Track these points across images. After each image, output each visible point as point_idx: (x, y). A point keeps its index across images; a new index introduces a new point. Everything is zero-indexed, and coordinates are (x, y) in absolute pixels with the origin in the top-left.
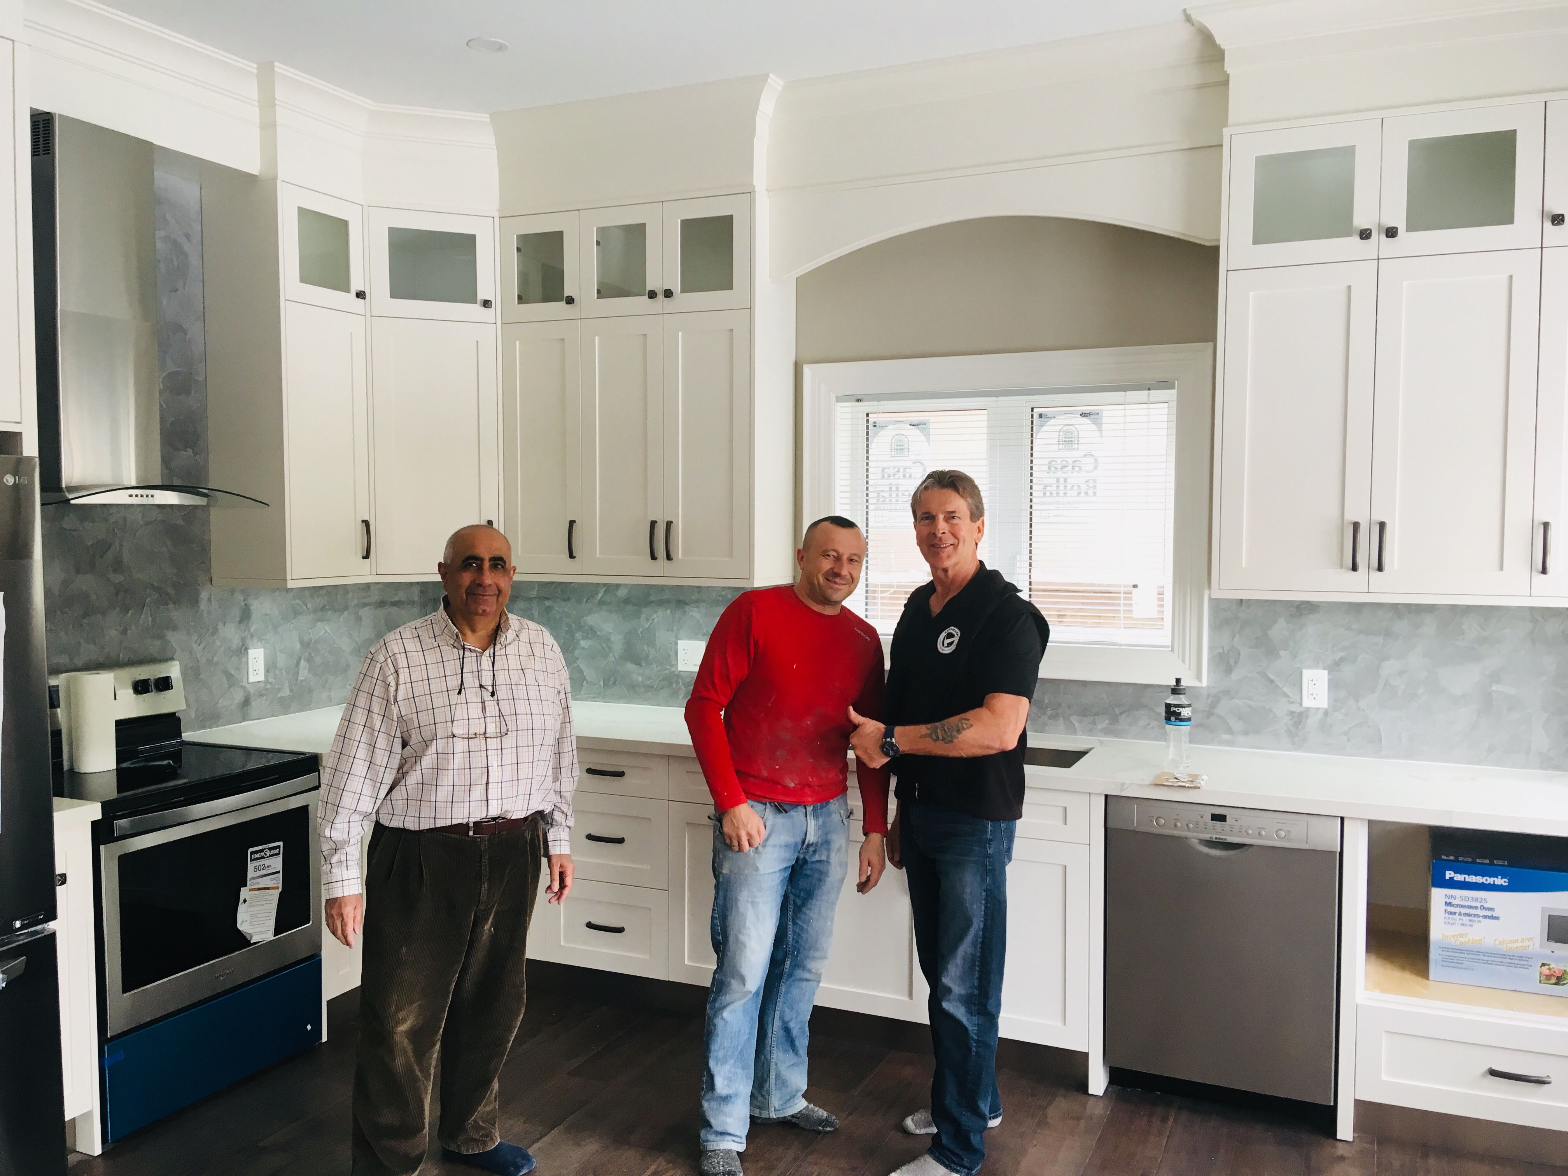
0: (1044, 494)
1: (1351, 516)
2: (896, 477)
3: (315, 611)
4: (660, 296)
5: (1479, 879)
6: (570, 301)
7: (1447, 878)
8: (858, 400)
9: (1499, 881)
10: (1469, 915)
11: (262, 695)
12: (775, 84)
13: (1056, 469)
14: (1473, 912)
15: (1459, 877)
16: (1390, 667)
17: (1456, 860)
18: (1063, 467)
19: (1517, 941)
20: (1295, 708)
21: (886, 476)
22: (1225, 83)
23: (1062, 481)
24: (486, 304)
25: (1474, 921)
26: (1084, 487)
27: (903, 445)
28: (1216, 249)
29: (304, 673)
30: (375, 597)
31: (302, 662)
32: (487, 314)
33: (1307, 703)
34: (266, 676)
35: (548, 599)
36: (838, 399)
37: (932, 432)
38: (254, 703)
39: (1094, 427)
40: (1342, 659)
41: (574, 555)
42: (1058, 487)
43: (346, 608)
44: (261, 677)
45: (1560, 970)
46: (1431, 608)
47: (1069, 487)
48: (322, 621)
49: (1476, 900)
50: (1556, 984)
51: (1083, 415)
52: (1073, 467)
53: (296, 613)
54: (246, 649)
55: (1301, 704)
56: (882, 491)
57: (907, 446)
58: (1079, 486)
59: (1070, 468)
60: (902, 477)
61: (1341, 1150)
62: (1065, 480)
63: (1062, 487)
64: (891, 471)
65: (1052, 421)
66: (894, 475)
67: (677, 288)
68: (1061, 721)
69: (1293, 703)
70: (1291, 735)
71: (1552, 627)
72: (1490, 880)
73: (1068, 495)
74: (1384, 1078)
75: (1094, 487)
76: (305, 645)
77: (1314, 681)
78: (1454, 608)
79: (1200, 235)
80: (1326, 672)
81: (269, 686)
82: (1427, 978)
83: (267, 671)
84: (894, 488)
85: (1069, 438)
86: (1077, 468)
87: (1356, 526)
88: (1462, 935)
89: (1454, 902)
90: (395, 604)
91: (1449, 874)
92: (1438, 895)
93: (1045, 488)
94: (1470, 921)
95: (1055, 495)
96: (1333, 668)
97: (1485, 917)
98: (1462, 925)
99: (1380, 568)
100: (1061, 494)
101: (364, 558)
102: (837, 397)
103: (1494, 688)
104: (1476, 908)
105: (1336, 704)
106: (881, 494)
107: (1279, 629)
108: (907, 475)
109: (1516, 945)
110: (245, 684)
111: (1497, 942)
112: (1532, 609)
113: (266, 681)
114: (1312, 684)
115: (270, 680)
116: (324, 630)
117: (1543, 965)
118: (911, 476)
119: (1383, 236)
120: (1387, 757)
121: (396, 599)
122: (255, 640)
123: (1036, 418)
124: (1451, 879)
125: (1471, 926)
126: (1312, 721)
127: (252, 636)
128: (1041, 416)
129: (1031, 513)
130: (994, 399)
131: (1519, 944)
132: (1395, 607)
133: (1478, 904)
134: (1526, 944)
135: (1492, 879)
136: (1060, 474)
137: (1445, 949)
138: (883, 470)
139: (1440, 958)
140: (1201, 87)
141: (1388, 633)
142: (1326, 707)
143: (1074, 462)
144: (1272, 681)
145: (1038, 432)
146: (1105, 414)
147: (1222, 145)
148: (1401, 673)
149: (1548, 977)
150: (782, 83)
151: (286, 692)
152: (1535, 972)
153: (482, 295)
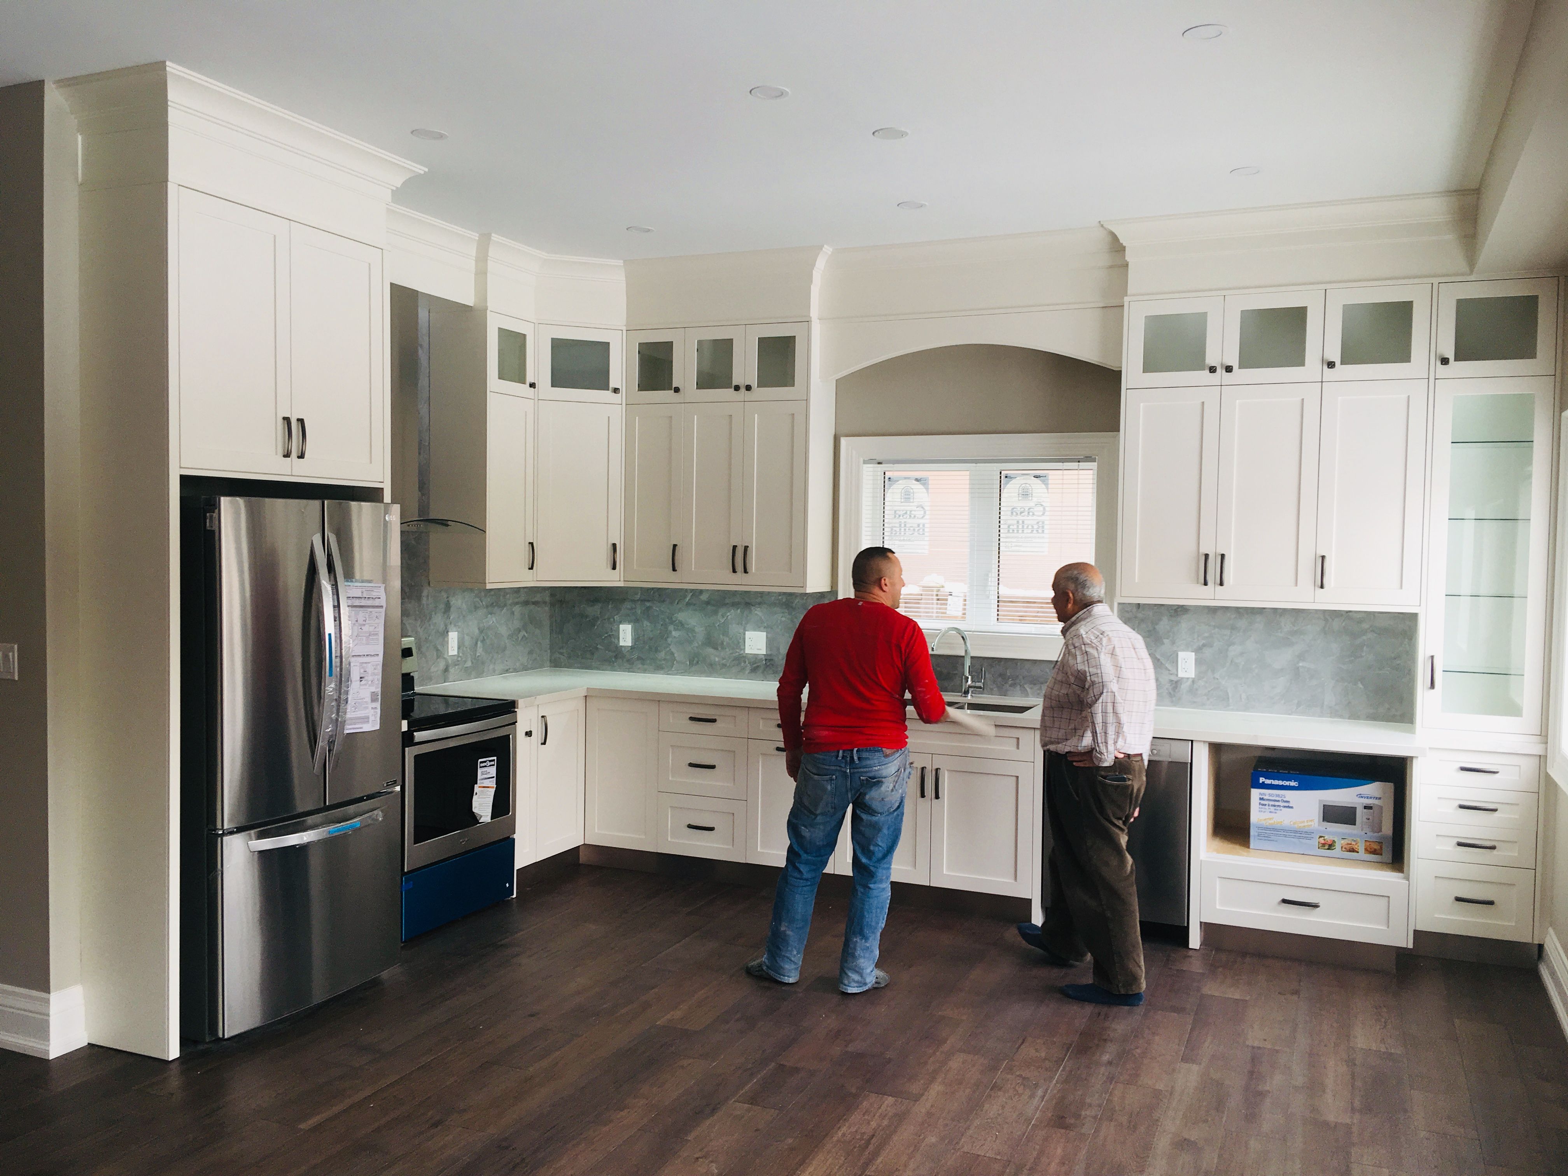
0: (1009, 530)
1: (1204, 550)
2: (905, 517)
3: (487, 607)
4: (743, 390)
5: (1280, 783)
6: (677, 390)
7: (1261, 782)
8: (879, 463)
9: (1293, 784)
10: (1275, 806)
11: (456, 665)
12: (828, 250)
13: (1017, 514)
14: (1277, 803)
15: (1268, 782)
16: (1234, 651)
17: (1267, 771)
18: (1021, 513)
19: (1303, 822)
20: (1173, 678)
21: (897, 516)
22: (1126, 265)
23: (1021, 522)
24: (616, 390)
25: (1277, 810)
26: (1036, 527)
27: (909, 495)
28: (1119, 373)
29: (480, 651)
30: (523, 598)
31: (479, 642)
32: (617, 396)
33: (1181, 674)
34: (458, 652)
36: (865, 462)
37: (930, 486)
38: (452, 670)
39: (1043, 486)
40: (1204, 645)
41: (676, 569)
42: (1018, 526)
43: (505, 605)
44: (455, 653)
45: (1330, 840)
46: (1261, 611)
47: (1025, 527)
48: (491, 614)
49: (1278, 796)
50: (1328, 849)
51: (1036, 477)
52: (1029, 513)
53: (476, 608)
54: (448, 632)
55: (1177, 675)
56: (895, 527)
57: (912, 495)
58: (1032, 526)
59: (1026, 513)
60: (908, 517)
61: (1191, 953)
62: (1023, 522)
63: (1020, 527)
64: (901, 513)
65: (1014, 481)
66: (903, 516)
67: (754, 384)
68: (1018, 687)
69: (1172, 674)
70: (1171, 695)
71: (1336, 624)
72: (1287, 783)
73: (1025, 532)
74: (1218, 907)
75: (1043, 527)
76: (481, 631)
77: (1186, 660)
78: (1275, 610)
79: (1109, 363)
80: (1194, 653)
81: (459, 659)
82: (1249, 847)
83: (459, 648)
84: (903, 525)
85: (1026, 492)
86: (1031, 514)
87: (1207, 556)
88: (1270, 819)
89: (1265, 797)
90: (535, 603)
91: (1262, 780)
92: (1255, 793)
93: (1009, 527)
94: (1275, 809)
95: (1015, 532)
96: (1198, 651)
97: (1285, 807)
98: (1270, 812)
99: (1221, 584)
100: (1020, 531)
101: (529, 569)
102: (864, 460)
103: (1300, 665)
104: (1278, 801)
105: (1200, 675)
106: (894, 529)
107: (1164, 624)
108: (913, 516)
109: (1302, 825)
110: (446, 656)
111: (1292, 823)
112: (1324, 611)
113: (458, 656)
114: (1184, 661)
115: (461, 655)
116: (492, 620)
117: (1321, 837)
118: (915, 517)
119: (1224, 371)
120: (1233, 710)
121: (536, 599)
122: (453, 625)
123: (1004, 479)
124: (1263, 782)
125: (1276, 813)
126: (1184, 687)
127: (451, 623)
128: (1006, 477)
129: (999, 544)
130: (974, 464)
131: (1306, 824)
132: (1237, 609)
133: (1280, 799)
134: (1310, 823)
135: (1289, 782)
136: (1020, 517)
137: (1259, 828)
138: (895, 511)
139: (1256, 834)
140: (1111, 267)
141: (1233, 628)
142: (1193, 677)
143: (1029, 509)
145: (1004, 489)
146: (1050, 477)
147: (1123, 306)
148: (1242, 654)
149: (1324, 845)
150: (831, 250)
151: (469, 664)
152: (1315, 842)
153: (613, 384)
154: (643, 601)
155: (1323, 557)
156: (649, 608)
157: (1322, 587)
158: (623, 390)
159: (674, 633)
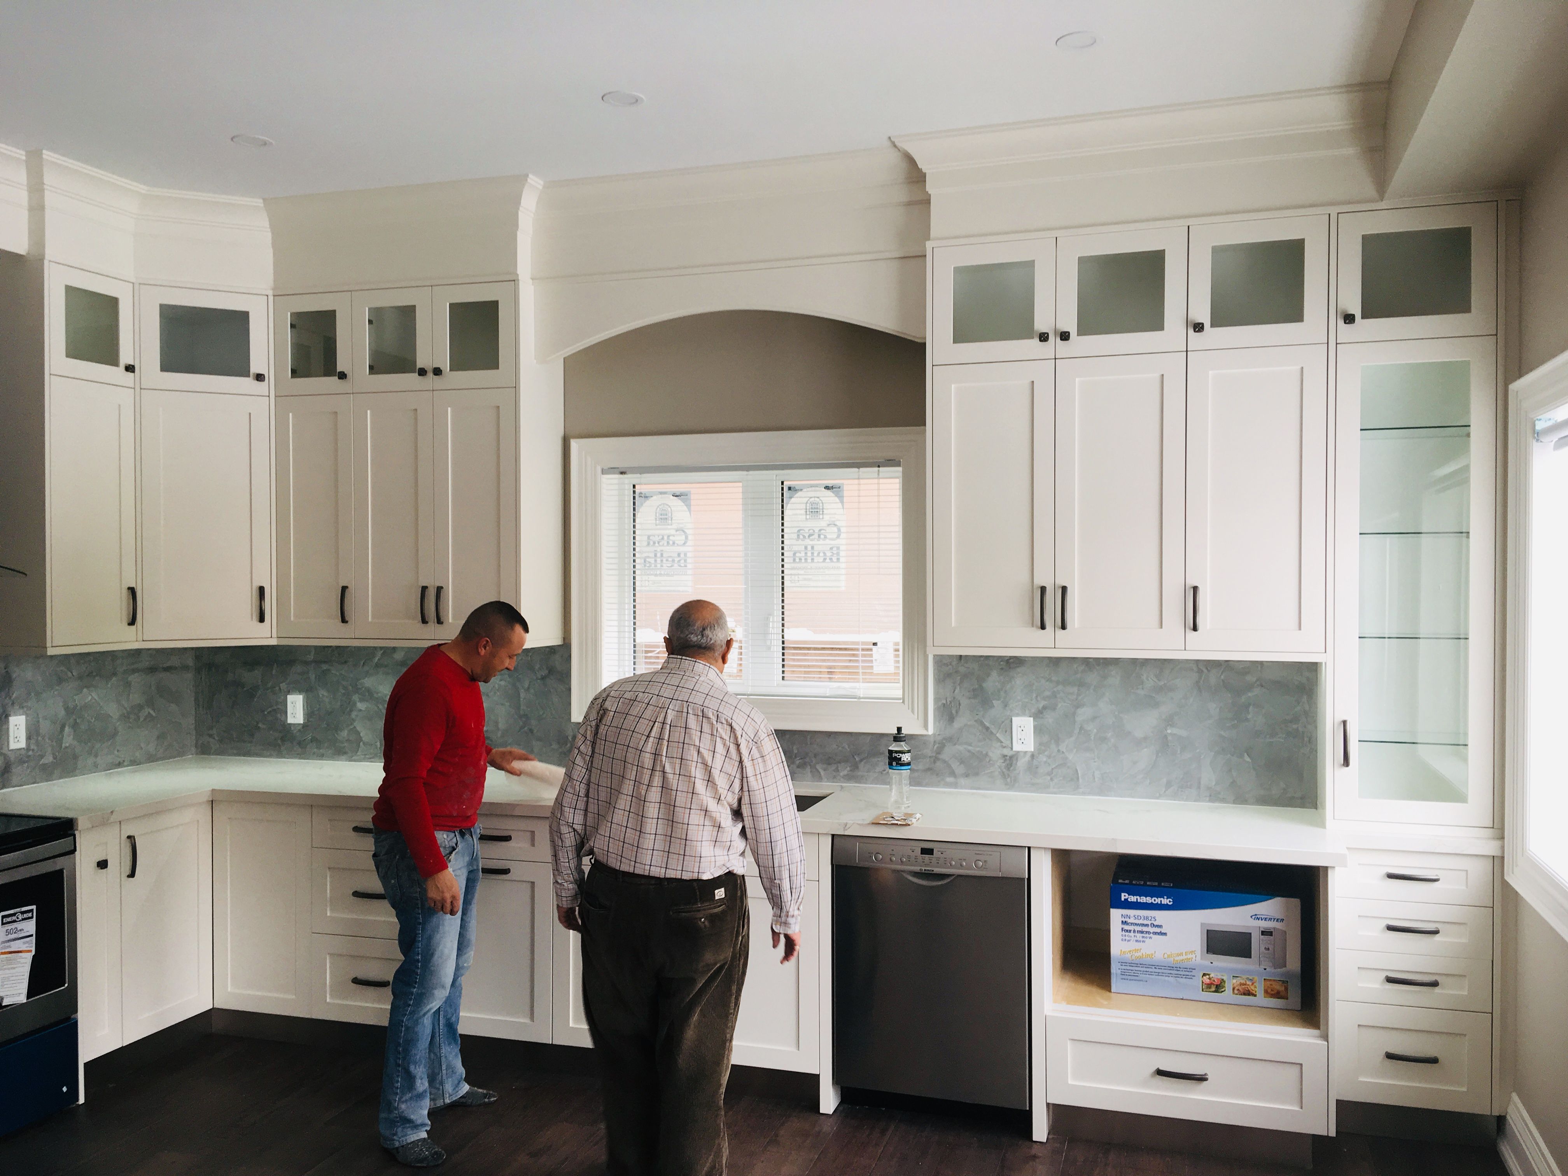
0: (794, 560)
1: (1039, 581)
2: (661, 544)
3: (80, 678)
4: (430, 375)
5: (1149, 900)
6: (342, 376)
7: (1123, 899)
8: (622, 473)
9: (1165, 901)
10: (1142, 932)
11: (24, 762)
12: (535, 182)
13: (804, 537)
14: (1145, 929)
15: (1133, 899)
16: (1083, 714)
17: (1131, 883)
18: (809, 536)
19: (1181, 954)
20: (1006, 752)
21: (651, 543)
22: (927, 201)
23: (809, 548)
24: (259, 377)
25: (1146, 938)
26: (829, 554)
27: (666, 515)
28: (923, 345)
29: (68, 739)
30: (145, 663)
31: (67, 729)
32: (262, 387)
33: (1017, 747)
34: (28, 744)
35: (325, 662)
36: (603, 472)
37: (693, 502)
38: (16, 770)
39: (837, 500)
40: (1044, 708)
41: (347, 619)
42: (806, 553)
43: (115, 674)
44: (22, 744)
45: (1218, 979)
46: (1115, 661)
47: (816, 554)
48: (87, 687)
49: (1147, 918)
50: (1216, 991)
51: (827, 488)
52: (819, 536)
53: (60, 681)
54: (7, 716)
55: (1012, 749)
56: (649, 557)
57: (670, 515)
58: (824, 553)
59: (816, 536)
60: (666, 544)
61: (1035, 1150)
62: (813, 548)
63: (809, 554)
64: (656, 539)
65: (799, 494)
66: (658, 543)
67: (446, 366)
68: (808, 769)
69: (1004, 747)
70: (1004, 776)
71: (1213, 678)
72: (1158, 900)
73: (815, 561)
74: (1070, 1082)
75: (838, 554)
76: (69, 711)
77: (1022, 728)
78: (1134, 661)
79: (910, 333)
80: (1032, 719)
81: (30, 753)
82: (1110, 991)
83: (29, 738)
84: (659, 555)
85: (815, 508)
86: (822, 536)
87: (1043, 589)
88: (1137, 951)
89: (1129, 921)
90: (167, 669)
91: (1124, 896)
92: (1116, 915)
93: (794, 554)
94: (1143, 937)
95: (803, 561)
96: (1037, 715)
97: (1155, 933)
98: (1137, 941)
99: (1063, 627)
100: (809, 560)
101: (129, 624)
102: (602, 470)
103: (1169, 731)
104: (1147, 925)
105: (1041, 747)
106: (647, 560)
107: (993, 681)
108: (671, 542)
109: (1181, 958)
110: (5, 751)
111: (1166, 956)
112: (1197, 662)
113: (28, 749)
114: (1020, 730)
115: (32, 747)
116: (90, 696)
117: (1204, 975)
118: (674, 543)
119: (1058, 339)
120: (1084, 794)
121: (168, 664)
122: (16, 707)
123: (786, 491)
124: (1126, 900)
125: (1144, 941)
126: (1022, 763)
127: (13, 704)
128: (790, 488)
129: (783, 578)
130: (745, 473)
131: (1184, 957)
132: (1086, 661)
133: (1149, 922)
134: (1189, 956)
135: (1159, 899)
136: (808, 542)
137: (1122, 963)
138: (649, 537)
139: (1119, 972)
140: (909, 204)
141: (1081, 684)
142: (1033, 750)
143: (820, 530)
144: (987, 729)
145: (787, 504)
146: (845, 488)
147: (926, 256)
148: (1094, 718)
149: (1209, 986)
150: (542, 183)
151: (48, 759)
152: (1198, 981)
153: (254, 369)
154: (318, 662)
155: (1195, 589)
156: (325, 673)
157: (1195, 628)
158: (271, 376)
159: (360, 706)
